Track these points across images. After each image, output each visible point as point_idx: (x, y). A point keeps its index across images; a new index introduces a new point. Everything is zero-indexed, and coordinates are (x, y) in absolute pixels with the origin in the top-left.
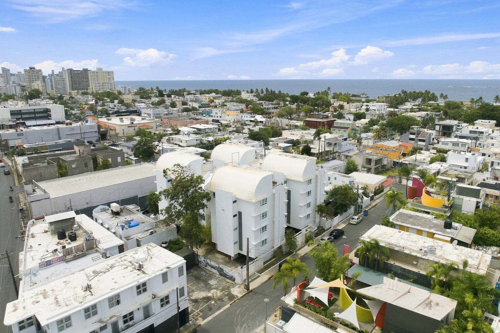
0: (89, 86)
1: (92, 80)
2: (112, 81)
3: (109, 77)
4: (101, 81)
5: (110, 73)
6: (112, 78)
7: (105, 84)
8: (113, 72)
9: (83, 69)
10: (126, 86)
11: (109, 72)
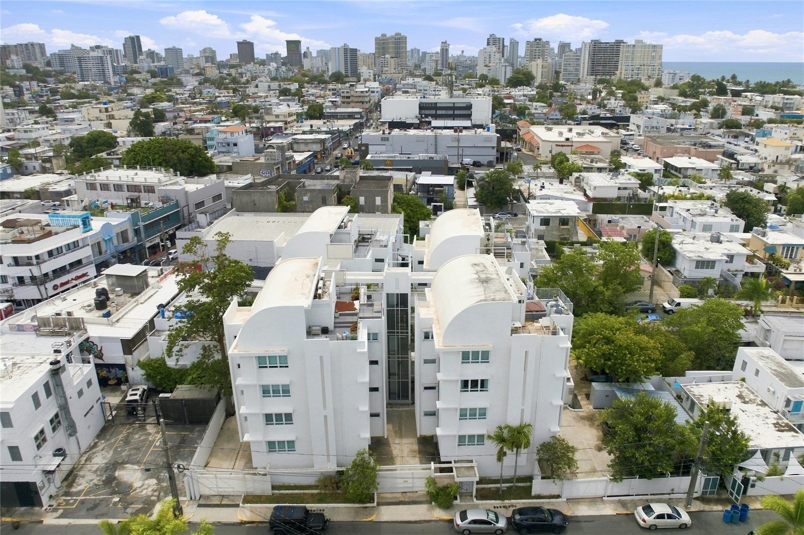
0: (617, 69)
1: (624, 59)
2: (656, 63)
3: (654, 54)
4: (637, 62)
5: (656, 48)
6: (657, 58)
7: (642, 67)
8: (661, 47)
9: (616, 41)
10: (677, 72)
11: (654, 46)
